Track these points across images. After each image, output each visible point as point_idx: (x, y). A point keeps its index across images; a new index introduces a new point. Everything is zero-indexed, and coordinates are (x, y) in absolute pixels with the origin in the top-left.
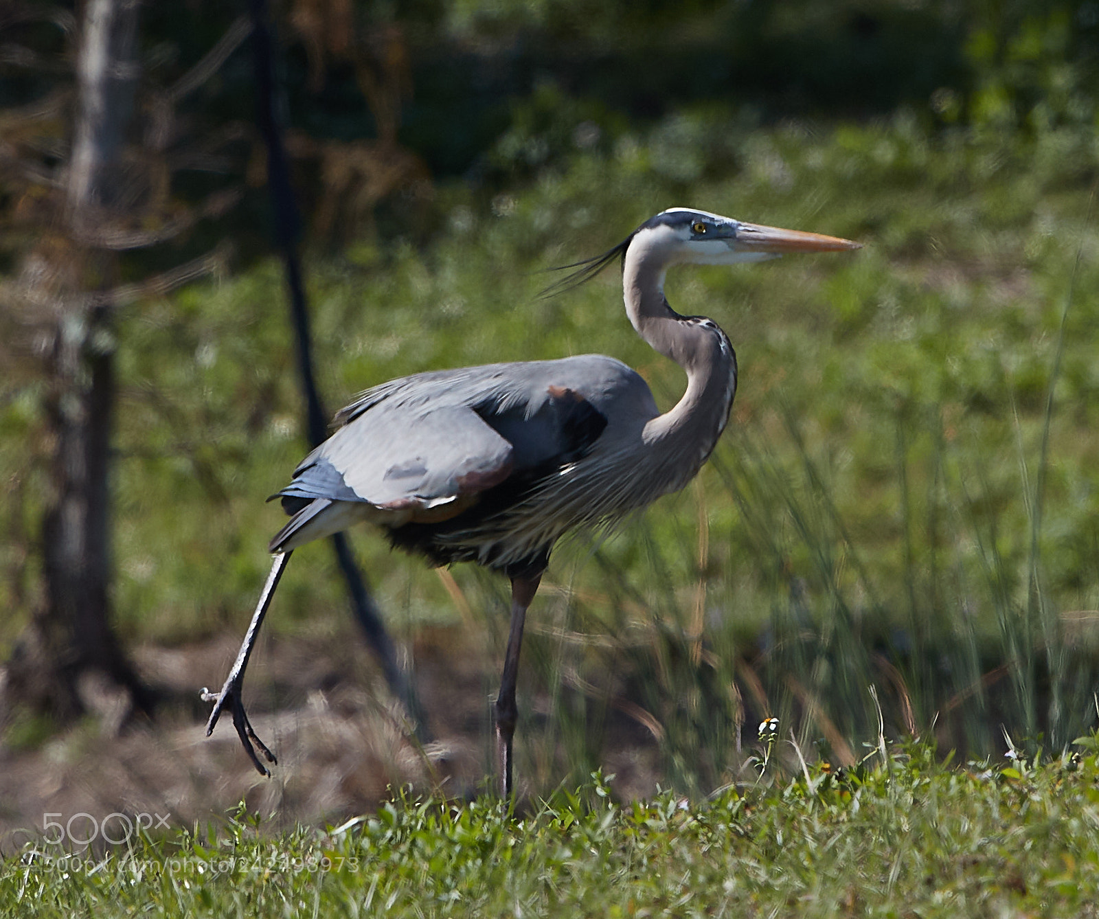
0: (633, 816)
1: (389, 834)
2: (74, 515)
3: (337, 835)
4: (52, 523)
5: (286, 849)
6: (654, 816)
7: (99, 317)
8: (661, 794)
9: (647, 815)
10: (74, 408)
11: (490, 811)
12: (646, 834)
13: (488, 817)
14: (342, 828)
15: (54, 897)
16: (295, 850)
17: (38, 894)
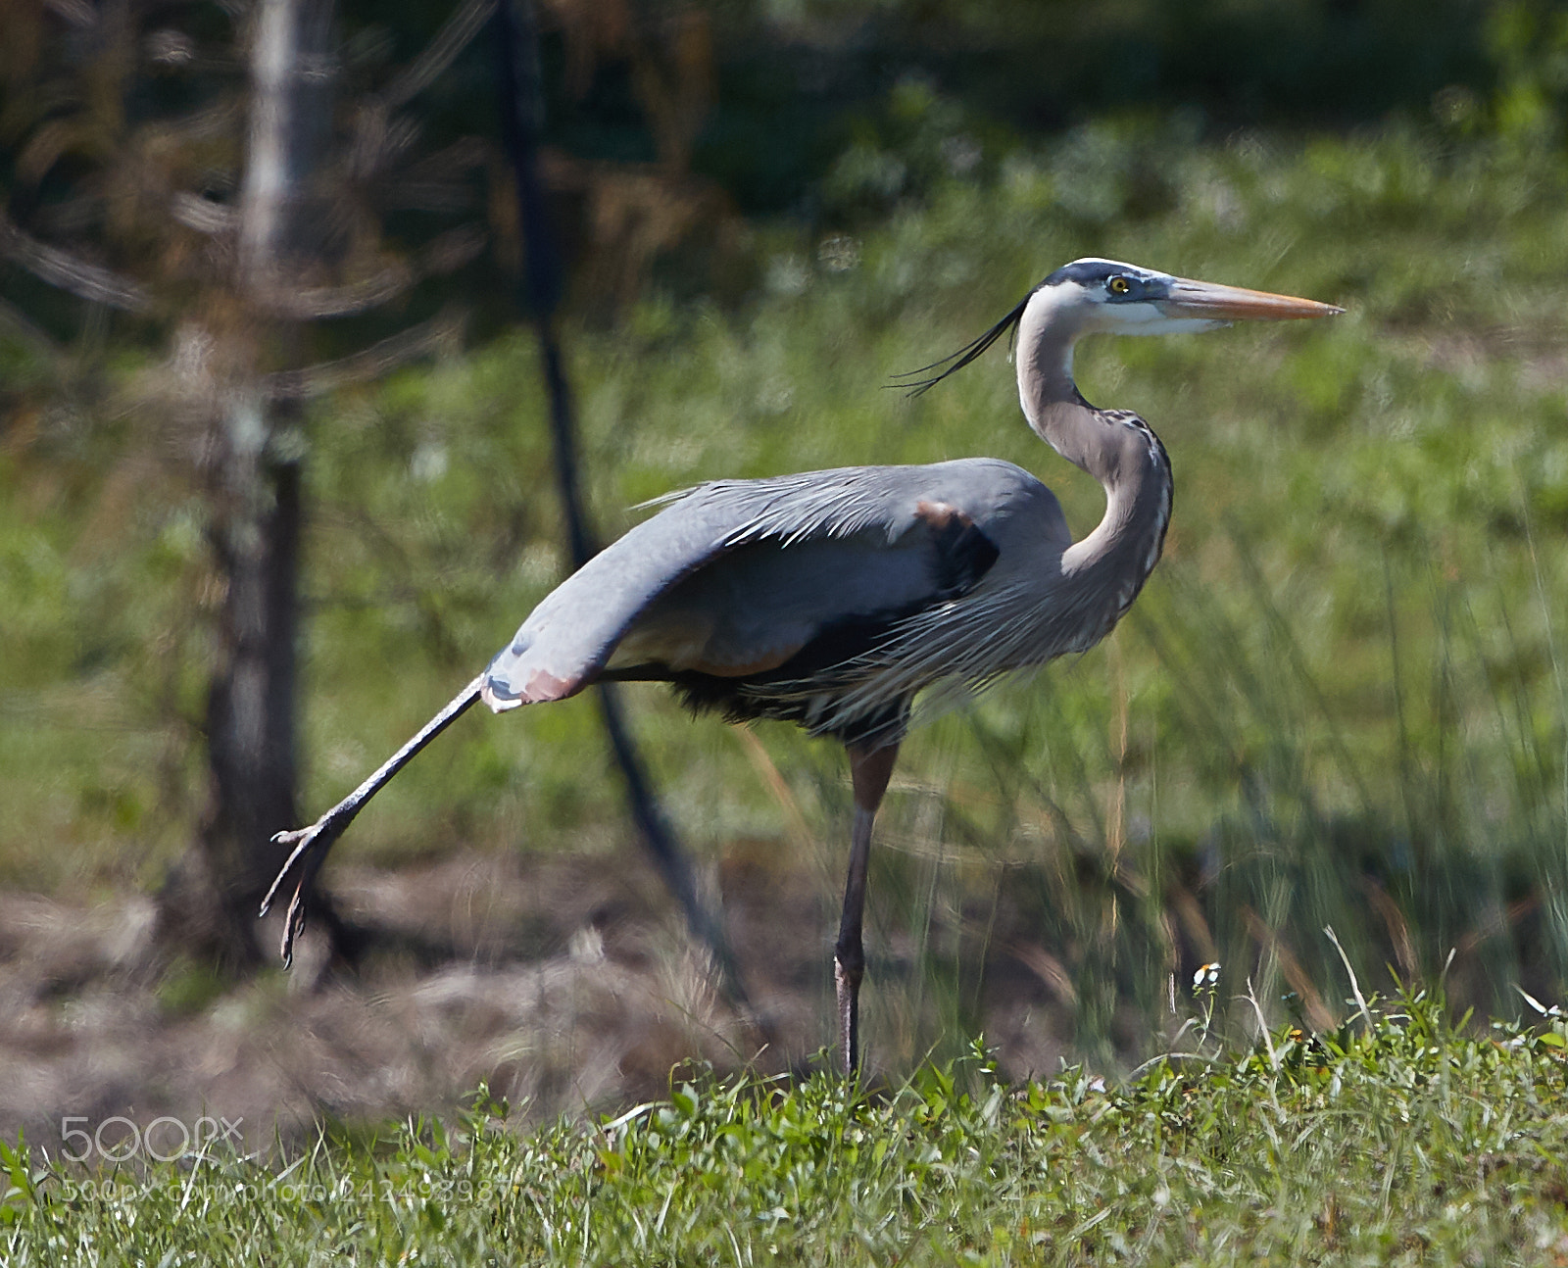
0: (1028, 1102)
1: (686, 1127)
2: (249, 690)
3: (616, 1129)
4: (218, 698)
5: (544, 1149)
6: (1056, 1101)
7: (284, 412)
8: (1067, 1070)
9: (1048, 1099)
10: (249, 538)
11: (828, 1096)
12: (1044, 1126)
13: (826, 1103)
14: (622, 1120)
15: (223, 1216)
16: (556, 1151)
17: (202, 1211)
